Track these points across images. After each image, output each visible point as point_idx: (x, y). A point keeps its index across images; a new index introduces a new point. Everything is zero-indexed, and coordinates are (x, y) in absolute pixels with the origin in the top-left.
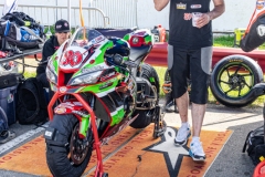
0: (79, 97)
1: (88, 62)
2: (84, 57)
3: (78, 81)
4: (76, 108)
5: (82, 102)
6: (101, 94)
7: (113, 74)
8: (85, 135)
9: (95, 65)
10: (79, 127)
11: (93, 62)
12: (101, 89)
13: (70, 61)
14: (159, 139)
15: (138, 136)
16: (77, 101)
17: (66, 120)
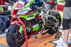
0: (19, 19)
1: (24, 7)
2: (23, 5)
3: (19, 13)
4: (18, 23)
5: (20, 21)
6: (28, 19)
7: (33, 12)
8: (21, 33)
9: (26, 9)
10: (19, 30)
11: (25, 7)
12: (28, 17)
13: (18, 6)
14: (57, 39)
15: (50, 37)
16: (19, 20)
17: (14, 26)
